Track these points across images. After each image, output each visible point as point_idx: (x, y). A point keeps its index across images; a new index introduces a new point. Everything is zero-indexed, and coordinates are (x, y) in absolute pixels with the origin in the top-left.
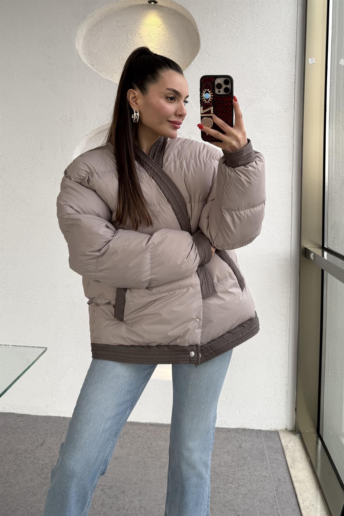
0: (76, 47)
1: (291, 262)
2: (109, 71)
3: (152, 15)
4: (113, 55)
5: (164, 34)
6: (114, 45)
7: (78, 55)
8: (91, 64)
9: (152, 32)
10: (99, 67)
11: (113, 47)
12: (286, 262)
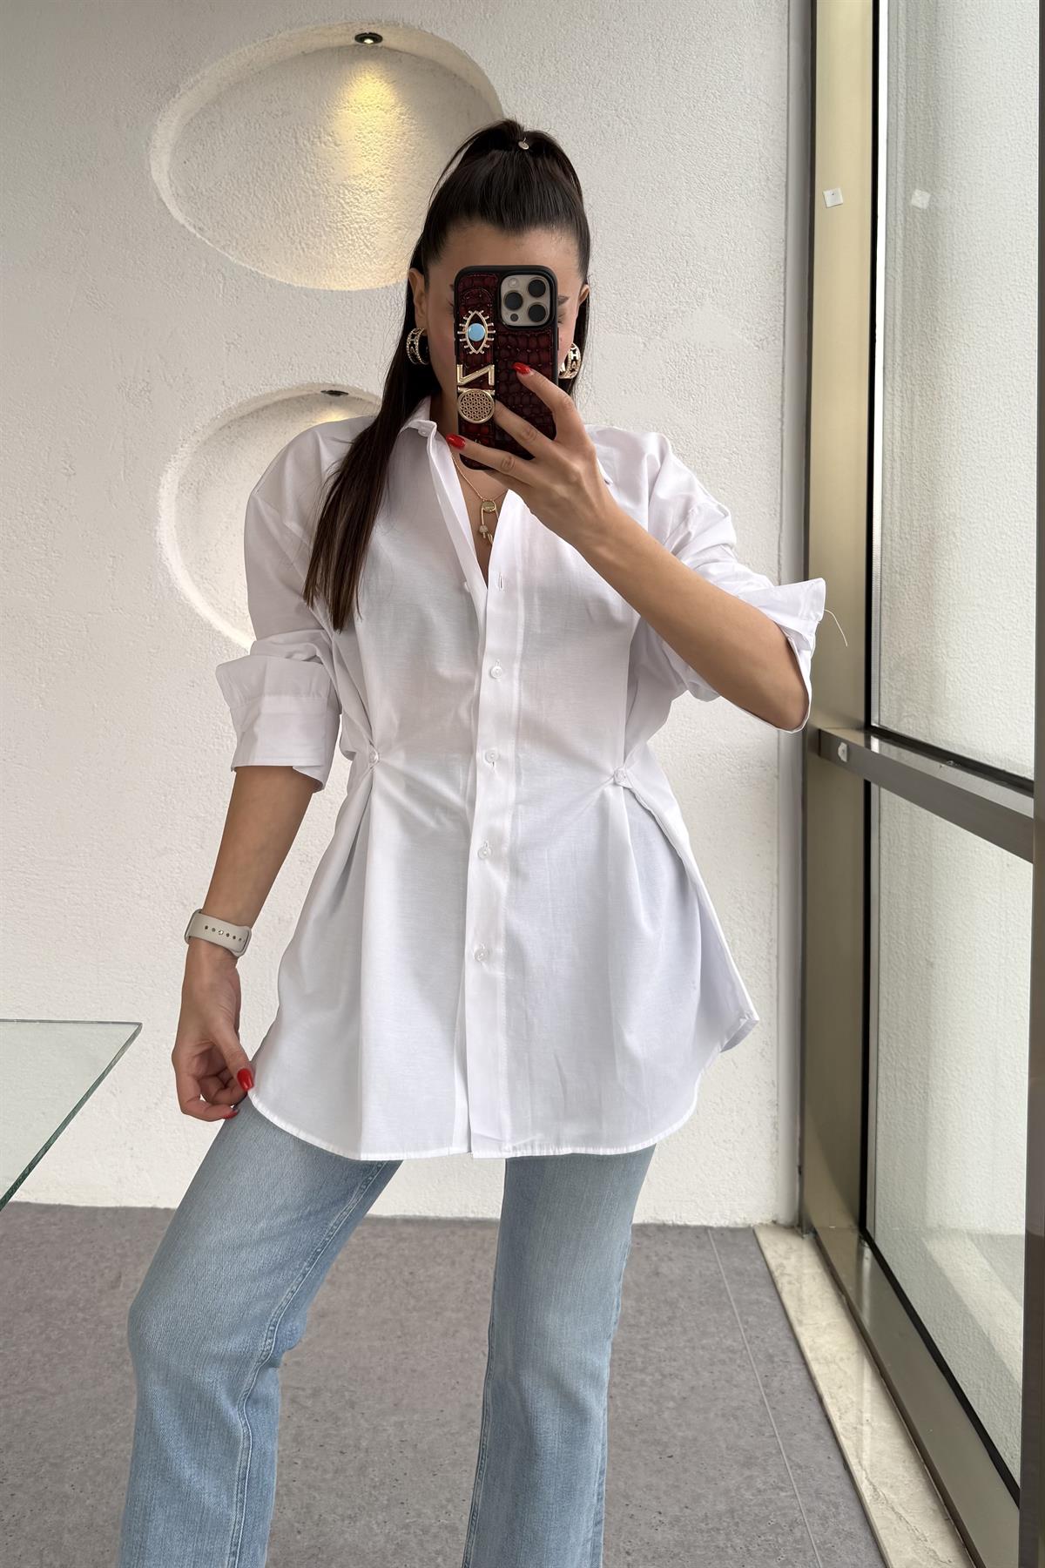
0: (155, 178)
1: (778, 770)
2: (249, 246)
3: (368, 77)
4: (257, 197)
5: (404, 134)
6: (259, 169)
7: (160, 200)
8: (195, 227)
9: (370, 129)
10: (220, 236)
11: (257, 174)
12: (766, 770)
